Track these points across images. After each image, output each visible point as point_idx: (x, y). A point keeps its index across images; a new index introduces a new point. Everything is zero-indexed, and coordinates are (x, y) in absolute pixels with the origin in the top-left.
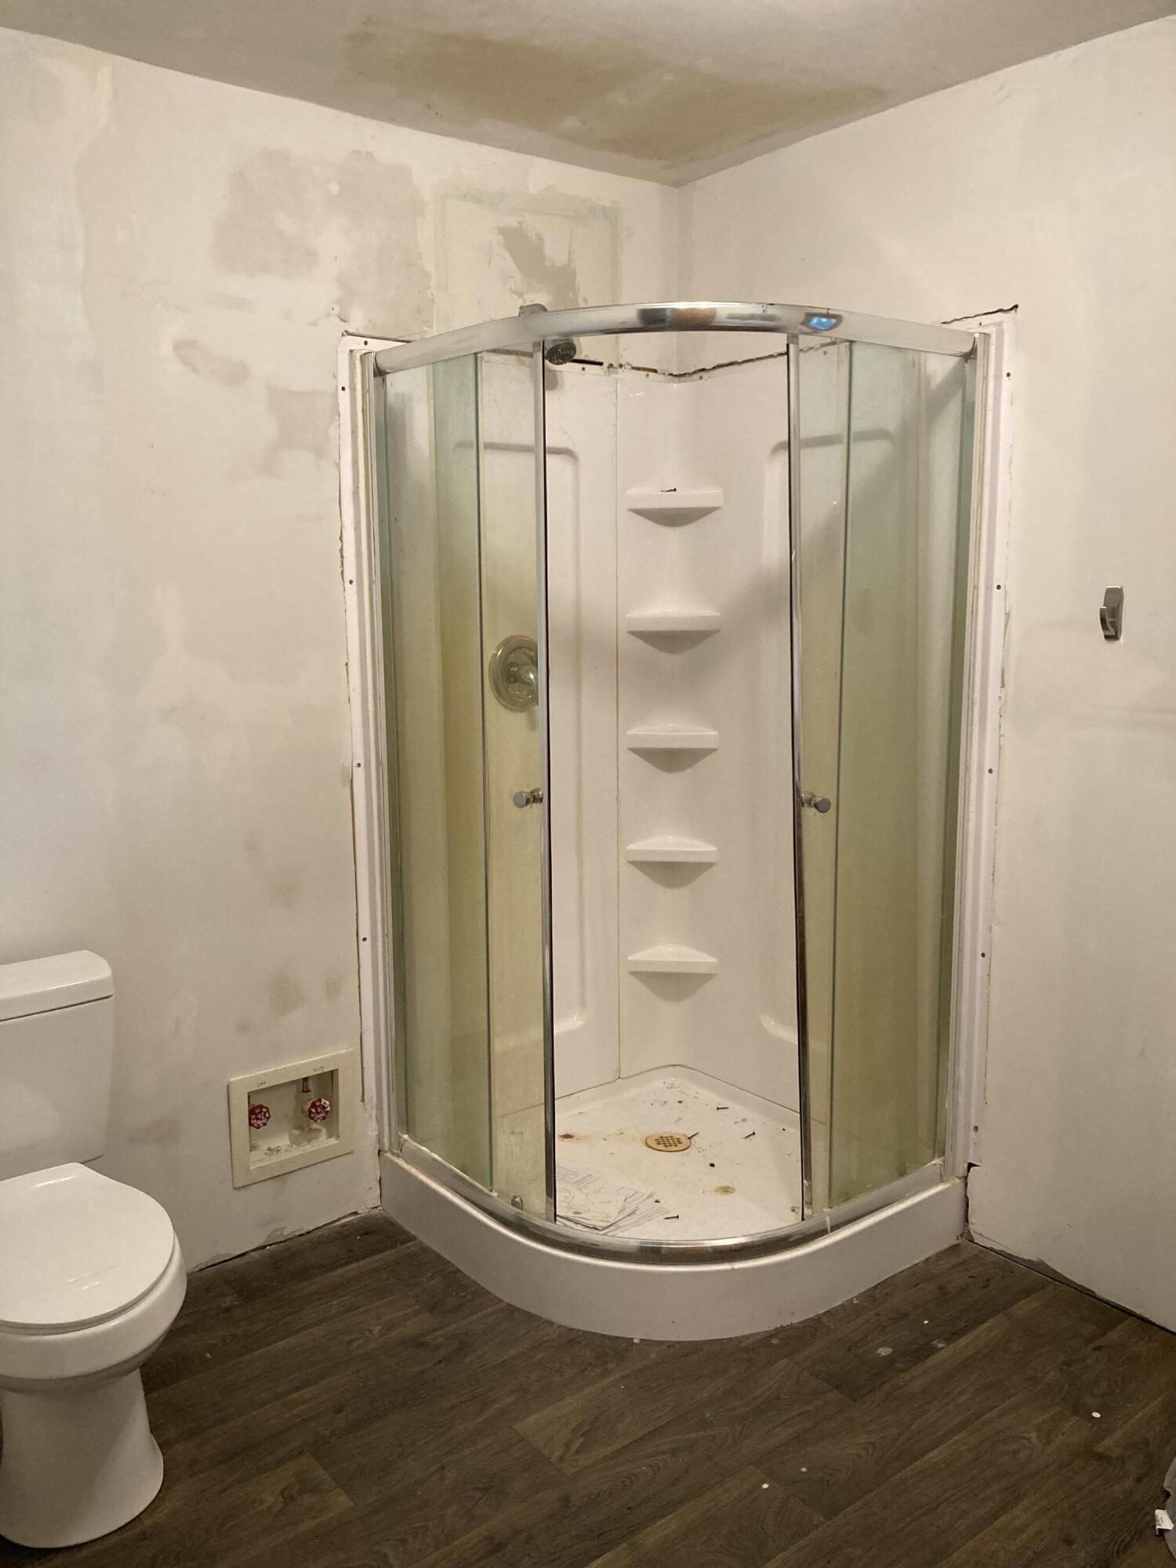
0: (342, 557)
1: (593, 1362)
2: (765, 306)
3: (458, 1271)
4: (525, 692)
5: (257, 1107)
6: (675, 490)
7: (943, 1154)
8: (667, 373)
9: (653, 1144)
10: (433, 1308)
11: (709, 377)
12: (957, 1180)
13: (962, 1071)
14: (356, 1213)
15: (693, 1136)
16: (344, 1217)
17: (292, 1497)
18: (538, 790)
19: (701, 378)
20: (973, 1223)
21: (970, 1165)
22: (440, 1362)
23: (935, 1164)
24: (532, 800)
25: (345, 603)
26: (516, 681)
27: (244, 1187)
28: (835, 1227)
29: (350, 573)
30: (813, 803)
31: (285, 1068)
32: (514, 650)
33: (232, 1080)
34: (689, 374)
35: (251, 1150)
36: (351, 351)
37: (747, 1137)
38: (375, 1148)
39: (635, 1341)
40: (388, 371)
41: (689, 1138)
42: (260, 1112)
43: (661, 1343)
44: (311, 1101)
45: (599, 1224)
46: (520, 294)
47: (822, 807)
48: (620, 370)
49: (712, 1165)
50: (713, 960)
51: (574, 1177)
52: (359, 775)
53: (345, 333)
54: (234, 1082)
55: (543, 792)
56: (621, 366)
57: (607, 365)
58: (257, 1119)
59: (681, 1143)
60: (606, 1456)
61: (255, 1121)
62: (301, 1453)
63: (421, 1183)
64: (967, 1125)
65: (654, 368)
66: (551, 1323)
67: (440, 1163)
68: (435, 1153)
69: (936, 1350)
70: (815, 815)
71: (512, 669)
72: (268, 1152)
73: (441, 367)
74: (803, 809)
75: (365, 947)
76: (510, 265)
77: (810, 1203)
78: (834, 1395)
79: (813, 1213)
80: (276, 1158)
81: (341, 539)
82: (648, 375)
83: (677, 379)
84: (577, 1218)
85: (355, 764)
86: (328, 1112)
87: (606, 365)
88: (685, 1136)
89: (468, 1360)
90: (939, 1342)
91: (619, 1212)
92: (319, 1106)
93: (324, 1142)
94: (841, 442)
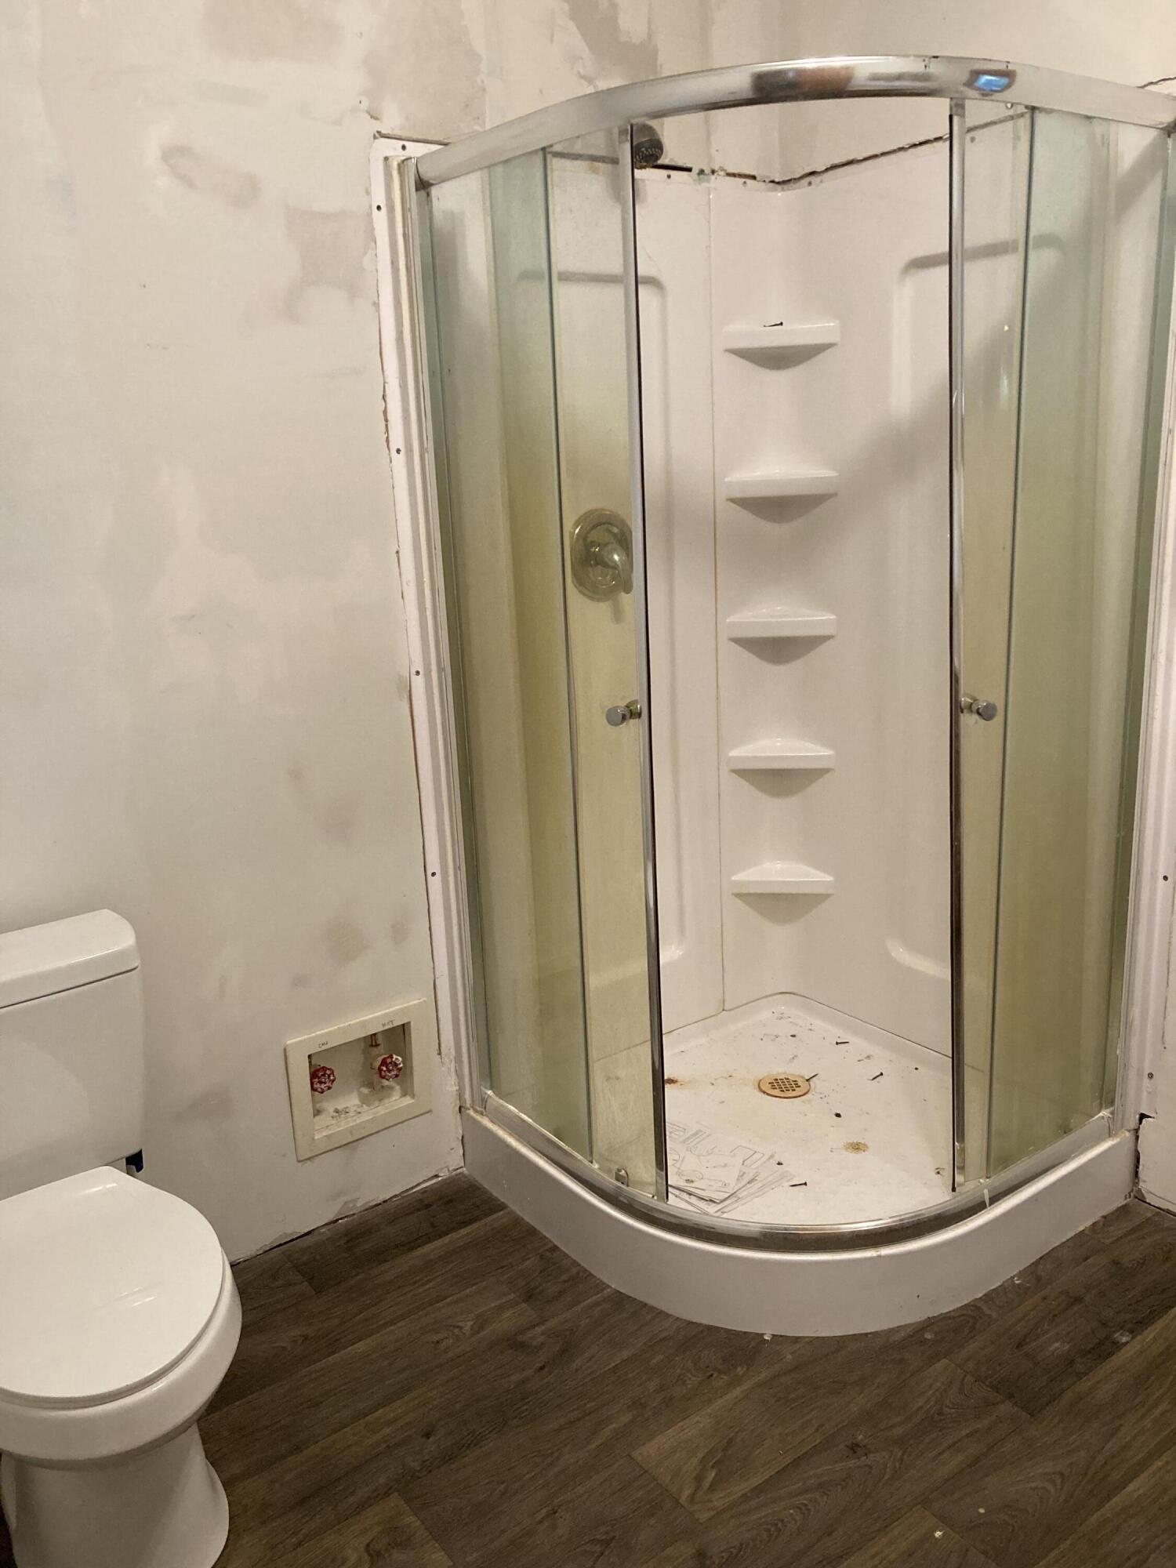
0: (386, 420)
1: (720, 1367)
2: (927, 59)
3: (555, 1248)
4: (608, 577)
5: (318, 1070)
6: (781, 324)
7: (1112, 1103)
8: (767, 181)
9: (766, 1087)
10: (529, 1296)
11: (821, 182)
12: (1127, 1134)
13: (1136, 1012)
14: (437, 1176)
15: (811, 1078)
16: (425, 1181)
17: (379, 1554)
18: (635, 702)
19: (810, 184)
20: (1144, 1181)
21: (1143, 1116)
22: (542, 1368)
23: (1103, 1117)
24: (628, 716)
25: (392, 478)
26: (597, 564)
27: (309, 1159)
28: (995, 1199)
29: (397, 439)
30: (974, 708)
31: (350, 1025)
32: (594, 527)
33: (289, 1042)
34: (795, 179)
35: (314, 1116)
36: (386, 159)
37: (874, 1078)
38: (456, 1105)
39: (766, 1338)
40: (433, 182)
41: (807, 1080)
42: (324, 1075)
43: (796, 1340)
44: (382, 1057)
45: (714, 1196)
46: (590, 80)
47: (986, 713)
48: (713, 177)
49: (838, 1115)
50: (829, 878)
51: (682, 1133)
52: (418, 683)
53: (377, 135)
54: (292, 1044)
55: (642, 705)
56: (713, 172)
57: (698, 171)
58: (321, 1083)
59: (799, 1086)
60: (745, 1495)
61: (318, 1085)
62: (387, 1494)
63: (508, 1146)
64: (1140, 1073)
65: (752, 173)
66: (667, 1315)
67: (530, 1125)
68: (525, 1114)
69: (1118, 1346)
70: (976, 722)
71: (593, 550)
72: (335, 1114)
73: (499, 169)
74: (962, 715)
75: (435, 883)
76: (578, 43)
77: (962, 1168)
78: (1006, 1408)
79: (965, 1181)
80: (344, 1125)
81: (384, 397)
82: (745, 183)
83: (779, 187)
84: (690, 1187)
85: (413, 672)
86: (400, 1069)
87: (695, 171)
88: (803, 1077)
89: (574, 1365)
90: (1122, 1335)
91: (738, 1179)
92: (391, 1063)
93: (396, 1102)
94: (1015, 250)
